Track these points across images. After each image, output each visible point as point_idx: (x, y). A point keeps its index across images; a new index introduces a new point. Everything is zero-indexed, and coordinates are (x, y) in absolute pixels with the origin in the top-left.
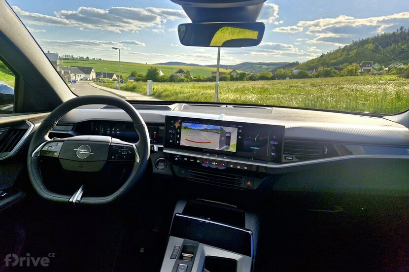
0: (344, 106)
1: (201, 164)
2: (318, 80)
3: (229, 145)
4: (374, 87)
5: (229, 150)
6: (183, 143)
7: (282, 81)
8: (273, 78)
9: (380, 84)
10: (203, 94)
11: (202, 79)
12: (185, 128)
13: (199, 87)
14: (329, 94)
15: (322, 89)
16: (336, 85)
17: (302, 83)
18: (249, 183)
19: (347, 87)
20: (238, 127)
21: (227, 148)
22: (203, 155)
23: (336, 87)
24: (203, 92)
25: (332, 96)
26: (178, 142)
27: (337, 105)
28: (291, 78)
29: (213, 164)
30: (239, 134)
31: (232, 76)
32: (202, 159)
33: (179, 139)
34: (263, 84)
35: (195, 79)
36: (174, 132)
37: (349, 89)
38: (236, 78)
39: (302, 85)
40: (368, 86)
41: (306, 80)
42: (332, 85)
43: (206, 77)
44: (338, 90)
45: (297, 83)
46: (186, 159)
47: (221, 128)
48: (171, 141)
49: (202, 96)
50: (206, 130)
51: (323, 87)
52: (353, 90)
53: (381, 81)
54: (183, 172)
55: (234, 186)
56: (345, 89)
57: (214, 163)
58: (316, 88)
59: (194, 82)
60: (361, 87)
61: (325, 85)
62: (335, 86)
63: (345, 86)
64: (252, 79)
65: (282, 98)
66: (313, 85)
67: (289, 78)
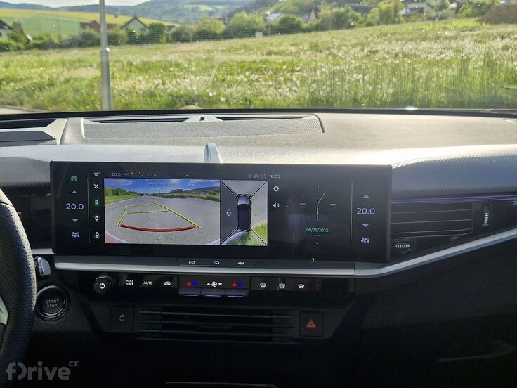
0: (391, 91)
1: (177, 290)
2: (323, 37)
3: (249, 229)
4: (437, 46)
5: (249, 243)
6: (114, 235)
7: (248, 41)
8: (226, 35)
9: (446, 38)
10: (67, 81)
11: (56, 41)
12: (116, 193)
13: (55, 64)
14: (352, 66)
15: (335, 56)
16: (363, 45)
17: (293, 45)
18: (311, 324)
19: (384, 50)
20: (268, 179)
21: (244, 238)
22: (178, 265)
23: (363, 50)
24: (66, 75)
25: (359, 69)
26: (97, 235)
27: (375, 89)
28: (265, 34)
29: (211, 287)
30: (272, 198)
31: (131, 34)
32: (179, 275)
33: (101, 227)
34: (208, 52)
35: (38, 42)
36: (81, 207)
37: (388, 53)
38: (142, 36)
39: (293, 49)
40: (425, 45)
41: (300, 37)
42: (354, 46)
43: (65, 36)
44: (367, 56)
45: (281, 44)
46: (130, 282)
47: (223, 185)
48: (74, 235)
49: (68, 85)
50: (179, 194)
51: (335, 51)
52: (397, 55)
53: (446, 33)
54: (122, 318)
55: (270, 339)
56: (380, 55)
57: (214, 284)
58: (323, 55)
59: (36, 51)
60: (410, 47)
61: (339, 48)
62: (359, 48)
63: (379, 48)
64: (179, 37)
65: (257, 80)
66: (315, 48)
67: (261, 34)
